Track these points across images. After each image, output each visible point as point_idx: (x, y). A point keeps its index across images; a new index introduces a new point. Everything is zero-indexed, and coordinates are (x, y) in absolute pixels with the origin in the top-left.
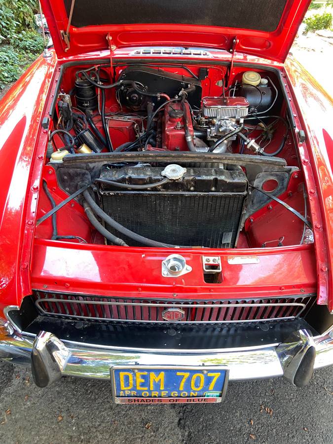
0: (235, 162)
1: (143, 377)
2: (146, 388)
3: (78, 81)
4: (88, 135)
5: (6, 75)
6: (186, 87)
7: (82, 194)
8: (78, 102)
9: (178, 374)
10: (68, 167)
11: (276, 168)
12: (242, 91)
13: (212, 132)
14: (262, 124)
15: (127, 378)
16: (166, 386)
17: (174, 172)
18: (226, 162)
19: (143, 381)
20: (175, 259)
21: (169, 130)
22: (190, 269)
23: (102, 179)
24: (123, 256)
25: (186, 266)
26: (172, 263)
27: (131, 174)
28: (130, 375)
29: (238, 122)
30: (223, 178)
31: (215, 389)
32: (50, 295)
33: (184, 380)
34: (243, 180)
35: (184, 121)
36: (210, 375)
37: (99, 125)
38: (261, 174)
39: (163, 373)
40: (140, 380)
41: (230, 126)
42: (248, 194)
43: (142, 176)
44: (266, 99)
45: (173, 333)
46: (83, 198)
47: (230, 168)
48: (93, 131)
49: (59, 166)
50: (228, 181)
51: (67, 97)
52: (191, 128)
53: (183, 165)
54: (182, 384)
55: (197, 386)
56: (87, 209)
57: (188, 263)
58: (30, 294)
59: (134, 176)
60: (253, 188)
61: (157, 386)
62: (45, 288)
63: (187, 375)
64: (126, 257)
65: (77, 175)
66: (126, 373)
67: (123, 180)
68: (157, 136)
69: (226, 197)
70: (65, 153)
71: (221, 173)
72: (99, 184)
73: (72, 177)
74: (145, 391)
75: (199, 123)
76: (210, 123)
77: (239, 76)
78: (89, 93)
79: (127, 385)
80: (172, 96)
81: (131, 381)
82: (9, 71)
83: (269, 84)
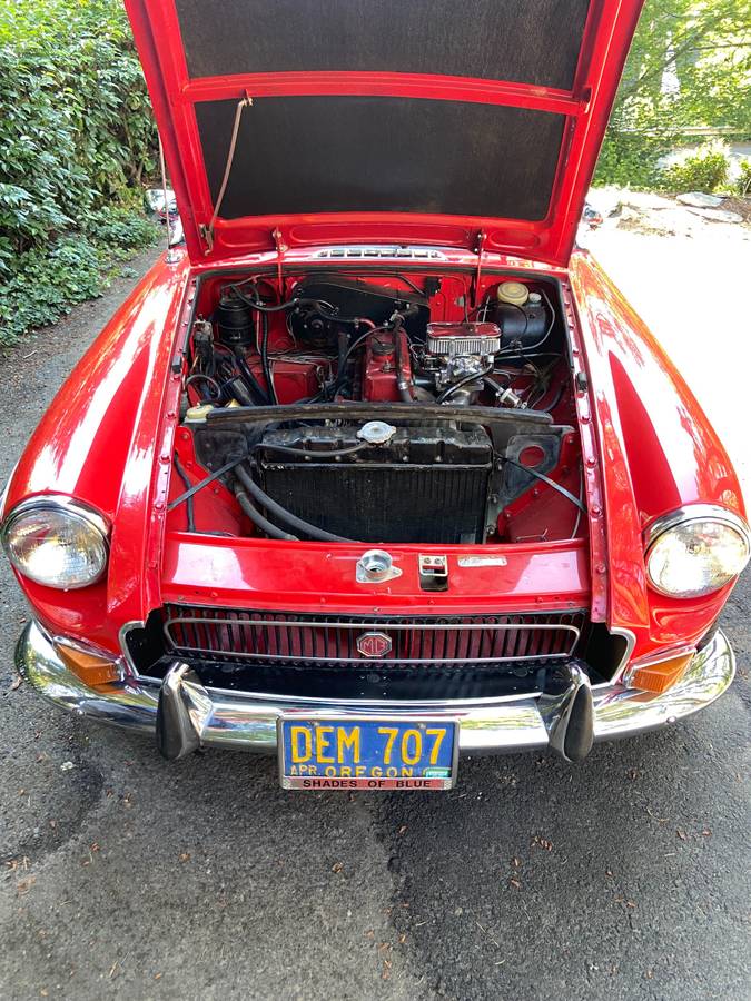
0: (473, 419)
1: (328, 736)
2: (332, 760)
3: (224, 300)
4: (239, 385)
5: (75, 288)
6: (402, 308)
7: (232, 471)
8: (222, 334)
9: (382, 730)
10: (212, 429)
11: (538, 428)
12: (497, 313)
13: (443, 376)
14: (530, 366)
15: (302, 737)
16: (363, 755)
17: (377, 432)
18: (459, 418)
19: (327, 744)
20: (377, 558)
21: (372, 373)
22: (399, 572)
23: (265, 443)
24: (296, 555)
25: (392, 567)
26: (373, 564)
27: (311, 436)
28: (307, 732)
29: (484, 362)
30: (452, 441)
31: (440, 763)
32: (187, 611)
33: (390, 744)
34: (486, 445)
35: (396, 359)
36: (430, 731)
37: (257, 370)
38: (516, 438)
39: (357, 729)
40: (323, 743)
41: (471, 366)
42: (495, 468)
43: (327, 439)
44: (536, 327)
45: (375, 679)
46: (234, 478)
47: (466, 428)
48: (247, 380)
49: (199, 428)
50: (461, 445)
51: (208, 327)
52: (406, 370)
53: (391, 423)
54: (388, 751)
55: (411, 756)
56: (240, 494)
57: (395, 564)
58: (160, 605)
59: (315, 439)
60: (505, 460)
61: (349, 754)
62: (180, 601)
63: (394, 732)
64: (303, 556)
65: (227, 441)
66: (301, 729)
67: (298, 445)
68: (353, 383)
69: (459, 472)
70: (208, 409)
71: (452, 434)
72: (261, 453)
73: (217, 445)
74: (330, 764)
75: (423, 363)
76: (439, 364)
77: (493, 290)
78: (241, 319)
79: (303, 754)
80: (379, 323)
81: (309, 746)
82: (80, 282)
83: (543, 302)
